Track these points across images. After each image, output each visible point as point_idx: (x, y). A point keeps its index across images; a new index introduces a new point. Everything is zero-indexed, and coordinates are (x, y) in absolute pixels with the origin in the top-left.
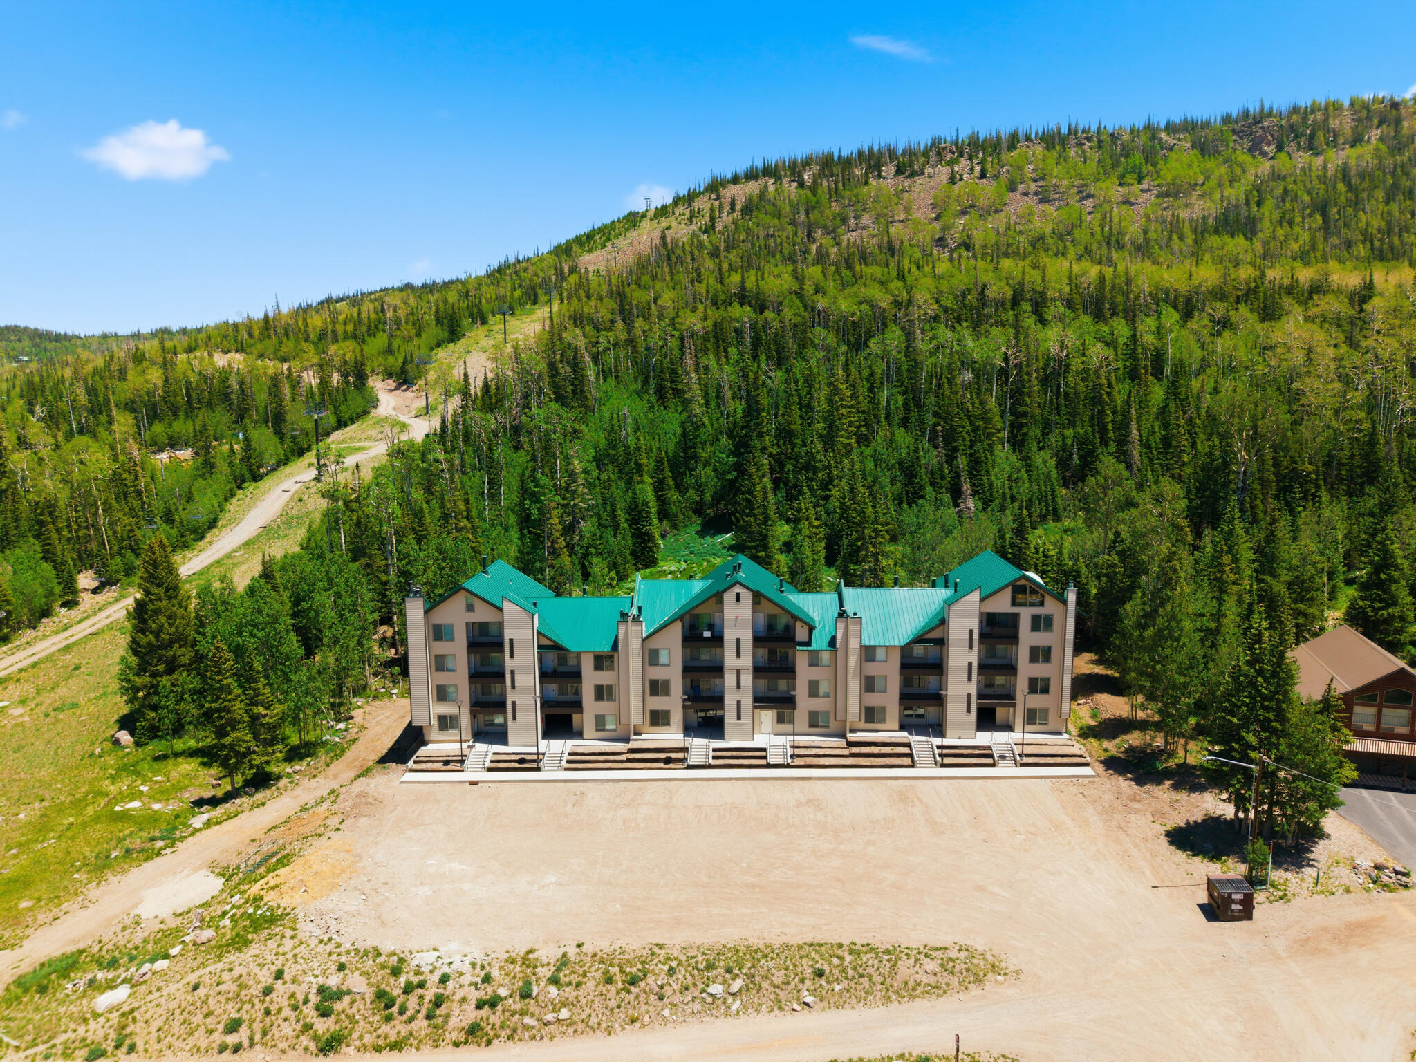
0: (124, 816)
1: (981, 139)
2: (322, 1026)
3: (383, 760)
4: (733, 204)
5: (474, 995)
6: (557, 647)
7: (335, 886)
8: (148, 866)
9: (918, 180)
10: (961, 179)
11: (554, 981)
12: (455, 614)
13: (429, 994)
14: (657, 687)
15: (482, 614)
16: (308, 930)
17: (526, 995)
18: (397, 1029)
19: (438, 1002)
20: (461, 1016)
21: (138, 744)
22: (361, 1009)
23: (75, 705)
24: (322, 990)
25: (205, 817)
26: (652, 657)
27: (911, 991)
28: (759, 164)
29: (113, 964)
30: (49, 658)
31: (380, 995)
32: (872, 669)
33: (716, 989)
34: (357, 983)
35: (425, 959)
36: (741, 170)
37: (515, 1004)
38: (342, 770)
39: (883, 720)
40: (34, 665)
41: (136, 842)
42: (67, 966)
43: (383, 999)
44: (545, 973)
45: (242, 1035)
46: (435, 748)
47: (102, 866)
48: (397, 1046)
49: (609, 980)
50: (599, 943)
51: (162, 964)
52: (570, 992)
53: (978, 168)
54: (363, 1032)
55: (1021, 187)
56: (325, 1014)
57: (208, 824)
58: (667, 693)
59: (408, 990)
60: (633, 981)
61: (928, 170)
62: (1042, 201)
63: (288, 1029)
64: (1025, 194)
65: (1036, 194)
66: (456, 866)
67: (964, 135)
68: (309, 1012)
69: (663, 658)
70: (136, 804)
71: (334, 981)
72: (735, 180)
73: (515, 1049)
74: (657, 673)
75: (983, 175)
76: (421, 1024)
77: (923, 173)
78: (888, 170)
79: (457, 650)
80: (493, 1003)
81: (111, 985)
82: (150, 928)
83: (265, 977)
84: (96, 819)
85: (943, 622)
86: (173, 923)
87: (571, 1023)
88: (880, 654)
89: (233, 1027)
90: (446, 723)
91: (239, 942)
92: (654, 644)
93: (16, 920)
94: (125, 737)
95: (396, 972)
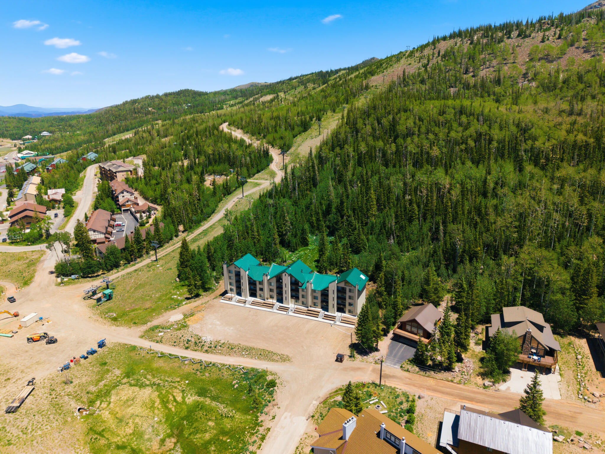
0: (173, 299)
1: (564, 15)
2: (187, 345)
3: (221, 295)
4: (439, 53)
5: (208, 345)
6: (251, 278)
7: (197, 322)
8: (174, 311)
9: (527, 40)
10: (548, 39)
11: (220, 346)
12: (232, 268)
13: (202, 344)
14: (271, 290)
15: (237, 270)
16: (190, 329)
17: (215, 347)
18: (196, 348)
19: (203, 345)
20: (206, 348)
21: (180, 282)
22: (192, 344)
23: (171, 269)
24: (188, 340)
25: (185, 302)
26: (270, 284)
27: (273, 360)
28: (457, 30)
29: (163, 328)
30: (169, 254)
31: (195, 342)
32: (315, 294)
33: (244, 353)
34: (193, 340)
35: (204, 338)
36: (448, 34)
37: (213, 348)
38: (213, 295)
39: (317, 306)
40: (166, 255)
41: (173, 306)
42: (157, 327)
43: (196, 343)
44: (220, 344)
45: (176, 344)
46: (229, 295)
47: (167, 309)
48: (196, 351)
49: (228, 348)
50: (231, 342)
51: (169, 330)
52: (222, 348)
53: (558, 32)
54: (192, 348)
55: (576, 45)
56: (187, 343)
57: (186, 304)
58: (273, 292)
59: (199, 342)
60: (232, 349)
61: (533, 35)
62: (585, 52)
63: (182, 344)
64: (577, 48)
65: (583, 48)
66: (218, 322)
67: (556, 14)
68: (185, 343)
69: (272, 284)
70: (175, 297)
71: (190, 339)
72: (444, 38)
73: (211, 355)
74: (271, 287)
75: (559, 38)
76: (200, 348)
77: (530, 36)
78: (515, 34)
79: (233, 276)
80: (210, 347)
81: (162, 332)
82: (170, 323)
83: (181, 336)
84: (168, 299)
85: (328, 287)
86: (173, 323)
87: (220, 353)
88: (317, 292)
89: (175, 342)
90: (231, 290)
91: (180, 329)
92: (271, 281)
93: (152, 317)
94: (178, 279)
95: (199, 339)
